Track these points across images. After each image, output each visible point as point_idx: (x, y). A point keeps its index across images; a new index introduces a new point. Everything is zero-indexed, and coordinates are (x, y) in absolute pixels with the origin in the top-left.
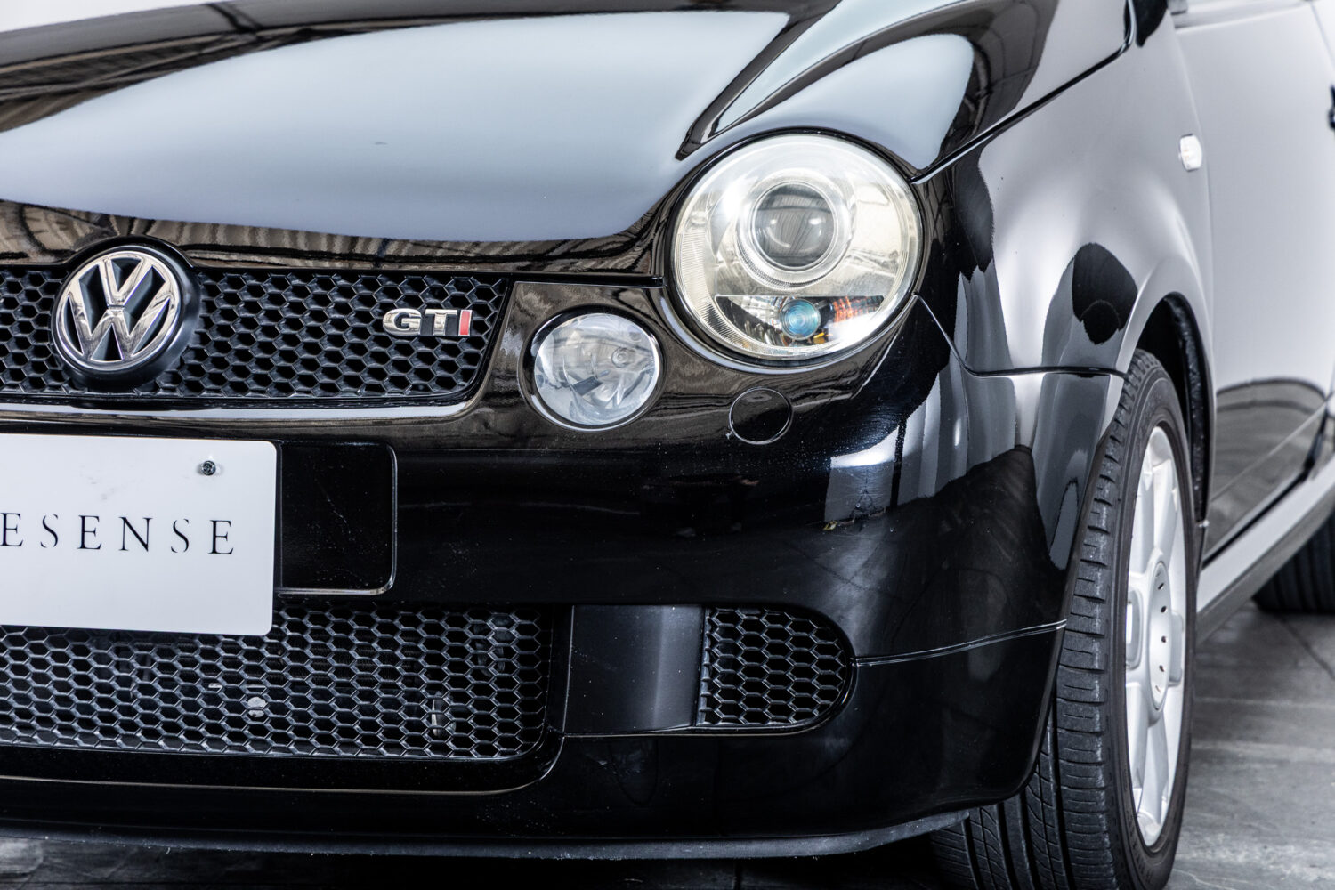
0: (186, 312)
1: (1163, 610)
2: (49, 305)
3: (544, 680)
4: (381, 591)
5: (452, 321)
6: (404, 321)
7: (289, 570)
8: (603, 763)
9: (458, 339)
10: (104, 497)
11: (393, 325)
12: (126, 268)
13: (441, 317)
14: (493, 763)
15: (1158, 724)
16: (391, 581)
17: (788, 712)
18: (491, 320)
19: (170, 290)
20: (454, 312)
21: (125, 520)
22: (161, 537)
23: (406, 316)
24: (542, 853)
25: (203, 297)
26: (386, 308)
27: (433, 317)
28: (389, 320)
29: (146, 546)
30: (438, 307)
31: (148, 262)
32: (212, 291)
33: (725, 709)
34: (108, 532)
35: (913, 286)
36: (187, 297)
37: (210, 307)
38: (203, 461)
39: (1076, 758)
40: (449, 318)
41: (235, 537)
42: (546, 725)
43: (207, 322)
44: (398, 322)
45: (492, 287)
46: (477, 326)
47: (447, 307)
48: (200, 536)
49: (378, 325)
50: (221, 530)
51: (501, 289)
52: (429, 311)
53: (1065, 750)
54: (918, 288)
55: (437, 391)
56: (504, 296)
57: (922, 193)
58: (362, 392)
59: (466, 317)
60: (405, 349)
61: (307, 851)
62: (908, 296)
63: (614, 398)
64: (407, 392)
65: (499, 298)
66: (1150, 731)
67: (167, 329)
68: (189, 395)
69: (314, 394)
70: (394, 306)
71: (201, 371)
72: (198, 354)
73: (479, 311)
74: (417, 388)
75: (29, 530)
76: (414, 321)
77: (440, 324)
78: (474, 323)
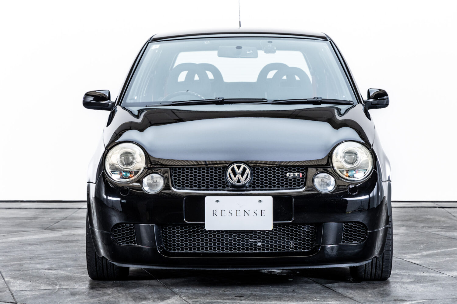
0: (251, 174)
3: (315, 236)
4: (291, 221)
5: (299, 175)
6: (290, 175)
7: (275, 218)
9: (300, 178)
10: (240, 207)
11: (288, 176)
12: (239, 167)
13: (296, 174)
14: (305, 252)
16: (293, 219)
18: (305, 175)
19: (248, 171)
20: (298, 173)
21: (245, 211)
22: (251, 213)
23: (290, 174)
25: (253, 172)
26: (286, 173)
27: (295, 174)
28: (287, 175)
29: (249, 215)
30: (295, 172)
31: (243, 166)
33: (346, 240)
34: (242, 213)
35: (373, 167)
36: (251, 172)
38: (258, 201)
39: (387, 250)
40: (298, 174)
41: (265, 213)
42: (315, 244)
43: (254, 176)
44: (289, 175)
45: (304, 169)
46: (303, 176)
47: (297, 172)
48: (259, 213)
49: (286, 176)
50: (263, 212)
52: (294, 173)
54: (374, 167)
55: (298, 187)
58: (284, 187)
60: (290, 180)
62: (372, 169)
64: (292, 187)
65: (305, 171)
67: (248, 177)
68: (253, 189)
69: (276, 188)
70: (287, 173)
71: (254, 184)
72: (254, 182)
73: (303, 173)
74: (294, 187)
75: (226, 213)
76: (292, 175)
77: (296, 175)
78: (302, 175)
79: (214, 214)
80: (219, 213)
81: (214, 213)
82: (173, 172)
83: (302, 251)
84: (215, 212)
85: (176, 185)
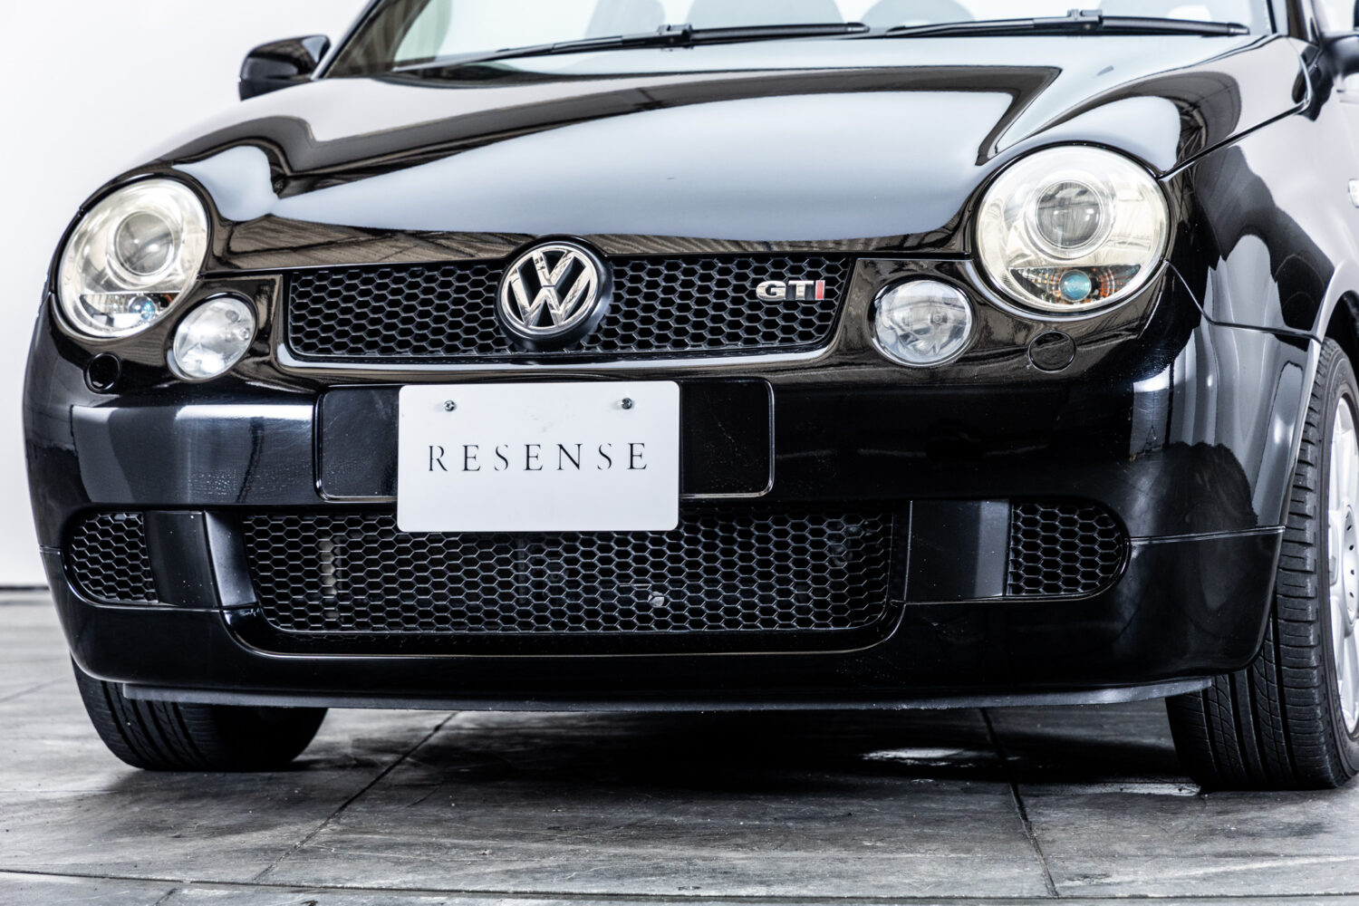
0: (602, 291)
1: (1351, 548)
2: (495, 290)
3: (887, 564)
4: (763, 493)
5: (810, 289)
6: (773, 290)
7: (690, 477)
8: (935, 625)
9: (815, 302)
10: (545, 430)
11: (766, 295)
12: (552, 260)
13: (801, 285)
14: (843, 631)
15: (1351, 637)
16: (771, 483)
17: (1077, 583)
18: (839, 288)
19: (589, 276)
20: (811, 282)
21: (561, 447)
22: (590, 458)
23: (774, 286)
24: (884, 706)
25: (614, 279)
26: (756, 283)
27: (794, 287)
28: (761, 290)
29: (578, 466)
30: (798, 279)
31: (571, 254)
32: (621, 274)
33: (1028, 582)
34: (548, 456)
36: (603, 278)
37: (620, 286)
38: (623, 399)
39: (1293, 643)
40: (807, 286)
41: (648, 456)
42: (888, 600)
43: (618, 297)
44: (768, 290)
45: (838, 264)
46: (829, 293)
47: (804, 279)
48: (621, 457)
49: (752, 295)
50: (637, 449)
51: (845, 265)
52: (791, 282)
53: (1283, 637)
54: (1169, 255)
55: (799, 342)
56: (848, 270)
57: (1168, 186)
58: (740, 345)
59: (820, 286)
60: (772, 312)
61: (699, 709)
62: (1161, 263)
63: (934, 347)
64: (776, 344)
65: (845, 272)
66: (1346, 641)
67: (589, 302)
68: (607, 351)
69: (704, 347)
70: (762, 280)
71: (614, 333)
72: (612, 321)
73: (829, 281)
74: (783, 340)
75: (485, 458)
76: (780, 290)
77: (800, 292)
78: (826, 290)
79: (435, 462)
80: (454, 459)
81: (435, 460)
82: (295, 289)
83: (832, 628)
84: (437, 453)
85: (297, 341)
